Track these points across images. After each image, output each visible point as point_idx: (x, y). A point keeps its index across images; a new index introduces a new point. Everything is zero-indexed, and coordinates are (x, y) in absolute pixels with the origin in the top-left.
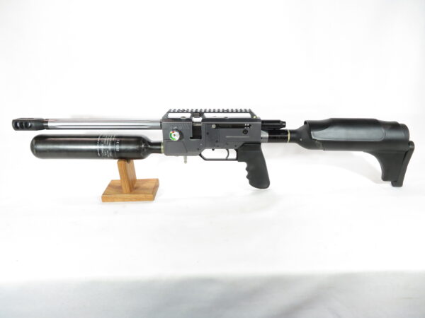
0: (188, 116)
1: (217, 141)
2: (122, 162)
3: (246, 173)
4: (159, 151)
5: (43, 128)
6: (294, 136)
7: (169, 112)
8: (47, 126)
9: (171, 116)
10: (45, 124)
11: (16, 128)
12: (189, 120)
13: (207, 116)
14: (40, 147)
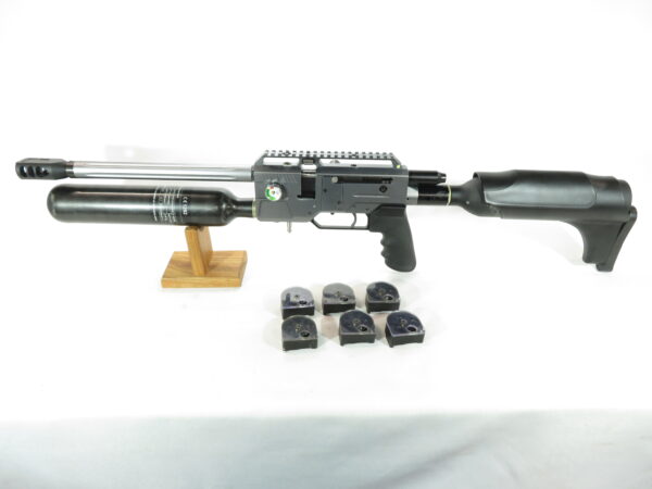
0: (295, 162)
1: (339, 203)
2: (193, 231)
3: (381, 248)
4: (249, 214)
5: (64, 175)
6: (457, 195)
7: (265, 156)
8: (72, 173)
9: (268, 161)
10: (68, 170)
11: (22, 175)
12: (297, 169)
13: (325, 162)
14: (63, 205)
